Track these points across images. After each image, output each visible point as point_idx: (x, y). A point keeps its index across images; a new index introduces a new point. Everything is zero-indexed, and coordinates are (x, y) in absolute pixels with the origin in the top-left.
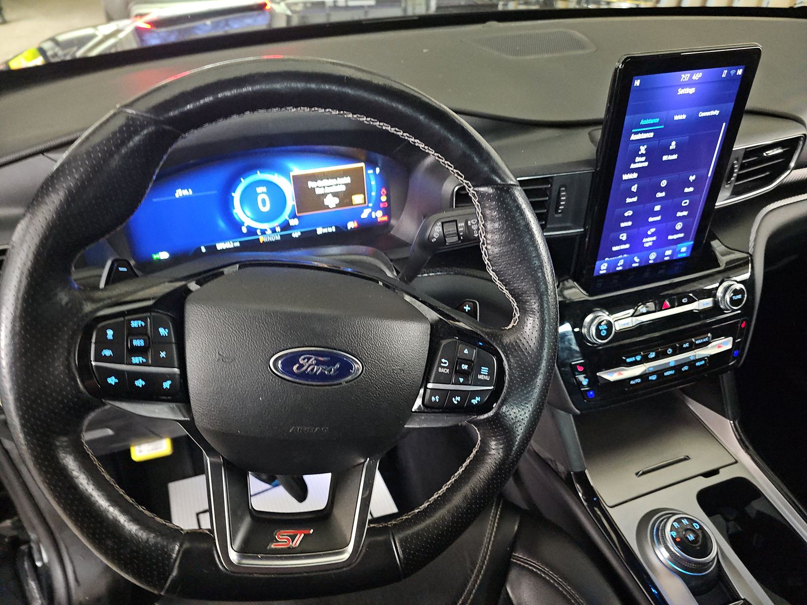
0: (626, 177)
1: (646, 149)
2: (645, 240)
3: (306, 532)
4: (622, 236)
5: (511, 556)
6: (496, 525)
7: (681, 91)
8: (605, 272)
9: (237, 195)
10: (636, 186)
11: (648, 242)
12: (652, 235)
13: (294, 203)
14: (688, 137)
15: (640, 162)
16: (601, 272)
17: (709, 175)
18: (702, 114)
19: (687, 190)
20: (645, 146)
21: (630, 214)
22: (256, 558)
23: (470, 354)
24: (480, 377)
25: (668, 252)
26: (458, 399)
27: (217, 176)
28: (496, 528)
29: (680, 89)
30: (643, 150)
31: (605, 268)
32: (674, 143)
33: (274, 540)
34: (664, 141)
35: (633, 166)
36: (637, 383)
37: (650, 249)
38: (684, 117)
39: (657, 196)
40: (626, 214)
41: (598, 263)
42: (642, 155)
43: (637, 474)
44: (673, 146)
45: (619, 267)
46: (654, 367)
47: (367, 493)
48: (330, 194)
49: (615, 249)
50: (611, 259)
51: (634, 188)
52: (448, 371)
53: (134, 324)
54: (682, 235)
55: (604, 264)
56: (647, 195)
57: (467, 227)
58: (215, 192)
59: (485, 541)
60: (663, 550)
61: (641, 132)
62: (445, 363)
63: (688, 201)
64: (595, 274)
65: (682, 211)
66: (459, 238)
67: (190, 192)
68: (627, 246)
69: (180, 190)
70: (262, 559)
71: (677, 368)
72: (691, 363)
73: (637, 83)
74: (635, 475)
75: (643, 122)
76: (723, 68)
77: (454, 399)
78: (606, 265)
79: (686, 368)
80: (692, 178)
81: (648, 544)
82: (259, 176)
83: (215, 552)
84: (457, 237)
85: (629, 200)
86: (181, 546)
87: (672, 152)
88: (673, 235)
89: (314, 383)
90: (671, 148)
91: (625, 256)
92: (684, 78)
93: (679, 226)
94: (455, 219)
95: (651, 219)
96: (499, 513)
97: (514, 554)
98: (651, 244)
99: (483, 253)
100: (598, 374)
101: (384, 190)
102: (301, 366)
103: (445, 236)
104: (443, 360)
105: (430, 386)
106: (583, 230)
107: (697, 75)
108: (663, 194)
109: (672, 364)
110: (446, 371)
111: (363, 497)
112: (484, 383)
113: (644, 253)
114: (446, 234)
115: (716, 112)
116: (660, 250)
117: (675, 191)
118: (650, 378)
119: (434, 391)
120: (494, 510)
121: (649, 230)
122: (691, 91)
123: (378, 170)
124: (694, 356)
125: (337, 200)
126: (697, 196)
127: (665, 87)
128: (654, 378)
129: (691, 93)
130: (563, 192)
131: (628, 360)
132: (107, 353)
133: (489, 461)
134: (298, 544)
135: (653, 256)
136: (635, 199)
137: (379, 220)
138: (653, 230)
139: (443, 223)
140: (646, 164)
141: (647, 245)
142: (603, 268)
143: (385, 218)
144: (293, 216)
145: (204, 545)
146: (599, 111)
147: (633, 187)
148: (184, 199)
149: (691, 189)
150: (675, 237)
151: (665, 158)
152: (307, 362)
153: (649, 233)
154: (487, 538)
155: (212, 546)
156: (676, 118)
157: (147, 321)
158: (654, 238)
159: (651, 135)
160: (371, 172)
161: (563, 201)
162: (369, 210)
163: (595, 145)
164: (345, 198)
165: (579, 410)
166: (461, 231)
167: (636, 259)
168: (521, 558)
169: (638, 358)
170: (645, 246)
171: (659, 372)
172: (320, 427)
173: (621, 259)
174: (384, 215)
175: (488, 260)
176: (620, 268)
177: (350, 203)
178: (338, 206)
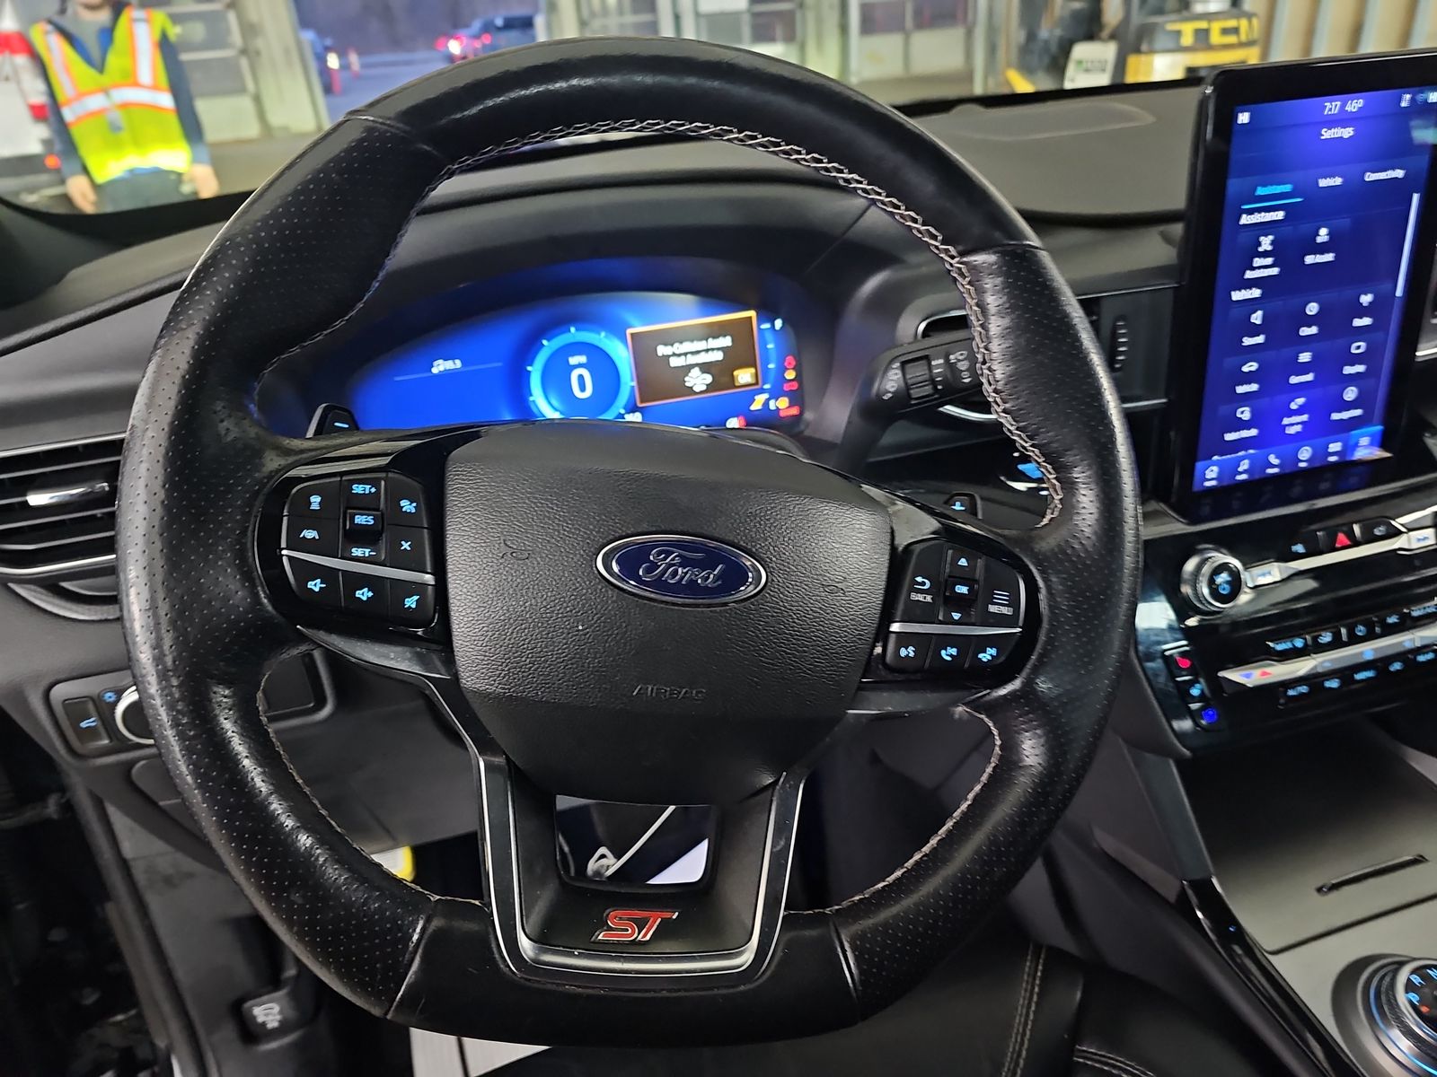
0: (1237, 296)
1: (1273, 243)
2: (1286, 421)
3: (667, 915)
4: (1242, 413)
5: (1072, 1052)
6: (1036, 989)
7: (1327, 134)
8: (1213, 483)
9: (535, 371)
10: (1260, 313)
11: (1292, 425)
12: (1299, 412)
13: (634, 383)
14: (1348, 220)
15: (1264, 268)
16: (1207, 484)
17: (1399, 293)
18: (1371, 177)
19: (1358, 322)
20: (1271, 237)
21: (1253, 369)
22: (571, 955)
23: (972, 566)
24: (992, 609)
25: (1335, 447)
26: (954, 651)
27: (502, 335)
28: (1038, 994)
29: (1324, 130)
30: (1266, 243)
31: (1214, 475)
32: (1323, 231)
33: (603, 925)
34: (1305, 228)
35: (1249, 275)
36: (1302, 694)
37: (1299, 439)
38: (1338, 181)
39: (1301, 334)
40: (1245, 369)
41: (1199, 465)
42: (1265, 254)
43: (1319, 890)
44: (1323, 235)
45: (1241, 473)
46: (1331, 661)
47: (782, 843)
48: (697, 369)
49: (1229, 437)
50: (1224, 457)
51: (1257, 318)
52: (929, 599)
53: (358, 489)
54: (1358, 412)
55: (1212, 468)
56: (1282, 330)
57: (951, 366)
58: (500, 364)
59: (1017, 1021)
60: (1396, 1033)
61: (1259, 210)
62: (923, 584)
63: (1363, 344)
64: (1196, 488)
65: (1353, 365)
66: (935, 388)
67: (457, 364)
68: (1253, 432)
69: (440, 361)
70: (580, 955)
71: (1380, 664)
72: (1407, 656)
73: (1244, 118)
74: (1316, 894)
75: (1261, 191)
76: (1402, 90)
77: (943, 652)
78: (1215, 469)
79: (1397, 666)
80: (1366, 299)
81: (1361, 1022)
82: (574, 334)
83: (493, 939)
84: (931, 386)
85: (1247, 341)
86: (428, 921)
87: (1322, 249)
88: (1340, 412)
89: (680, 601)
90: (1319, 240)
91: (1251, 451)
92: (1330, 110)
93: (1350, 394)
94: (926, 353)
95: (1294, 380)
96: (1040, 967)
97: (1077, 1047)
98: (1298, 428)
99: (984, 380)
100: (1221, 674)
101: (790, 359)
102: (654, 566)
103: (908, 387)
104: (919, 579)
105: (895, 627)
106: (1164, 401)
107: (1355, 104)
108: (1314, 330)
109: (1369, 656)
110: (925, 598)
111: (775, 850)
112: (1000, 620)
113: (1290, 447)
114: (910, 382)
115: (1399, 173)
116: (1320, 441)
117: (1336, 323)
118: (1328, 684)
119: (904, 639)
120: (1031, 962)
121: (1293, 401)
122: (1347, 132)
123: (778, 323)
124: (1410, 640)
125: (708, 378)
126: (1379, 335)
127: (1294, 125)
128: (1333, 684)
129: (1346, 136)
130: (1121, 329)
131: (1280, 647)
132: (310, 534)
133: (1022, 779)
134: (648, 938)
135: (1305, 453)
136: (1260, 339)
137: (782, 414)
138: (1301, 401)
139: (903, 364)
140: (1275, 271)
141: (1291, 431)
142: (1211, 475)
143: (794, 411)
144: (633, 409)
145: (471, 926)
146: (1175, 197)
147: (1254, 316)
148: (446, 375)
149: (1366, 321)
150: (1345, 415)
151: (1309, 259)
152: (665, 559)
153: (1293, 406)
154: (1021, 1015)
155: (487, 927)
156: (1323, 183)
157: (380, 485)
158: (1305, 418)
159: (1280, 215)
160: (766, 326)
161: (1123, 344)
162: (766, 396)
163: (1174, 246)
164: (721, 373)
165: (1188, 750)
166: (939, 374)
167: (1273, 459)
168: (1096, 1054)
169: (1299, 643)
170: (1287, 432)
171: (1345, 673)
172: (690, 688)
173: (1243, 458)
174: (791, 406)
175: (996, 391)
176: (1244, 477)
177: (731, 383)
178: (710, 388)
